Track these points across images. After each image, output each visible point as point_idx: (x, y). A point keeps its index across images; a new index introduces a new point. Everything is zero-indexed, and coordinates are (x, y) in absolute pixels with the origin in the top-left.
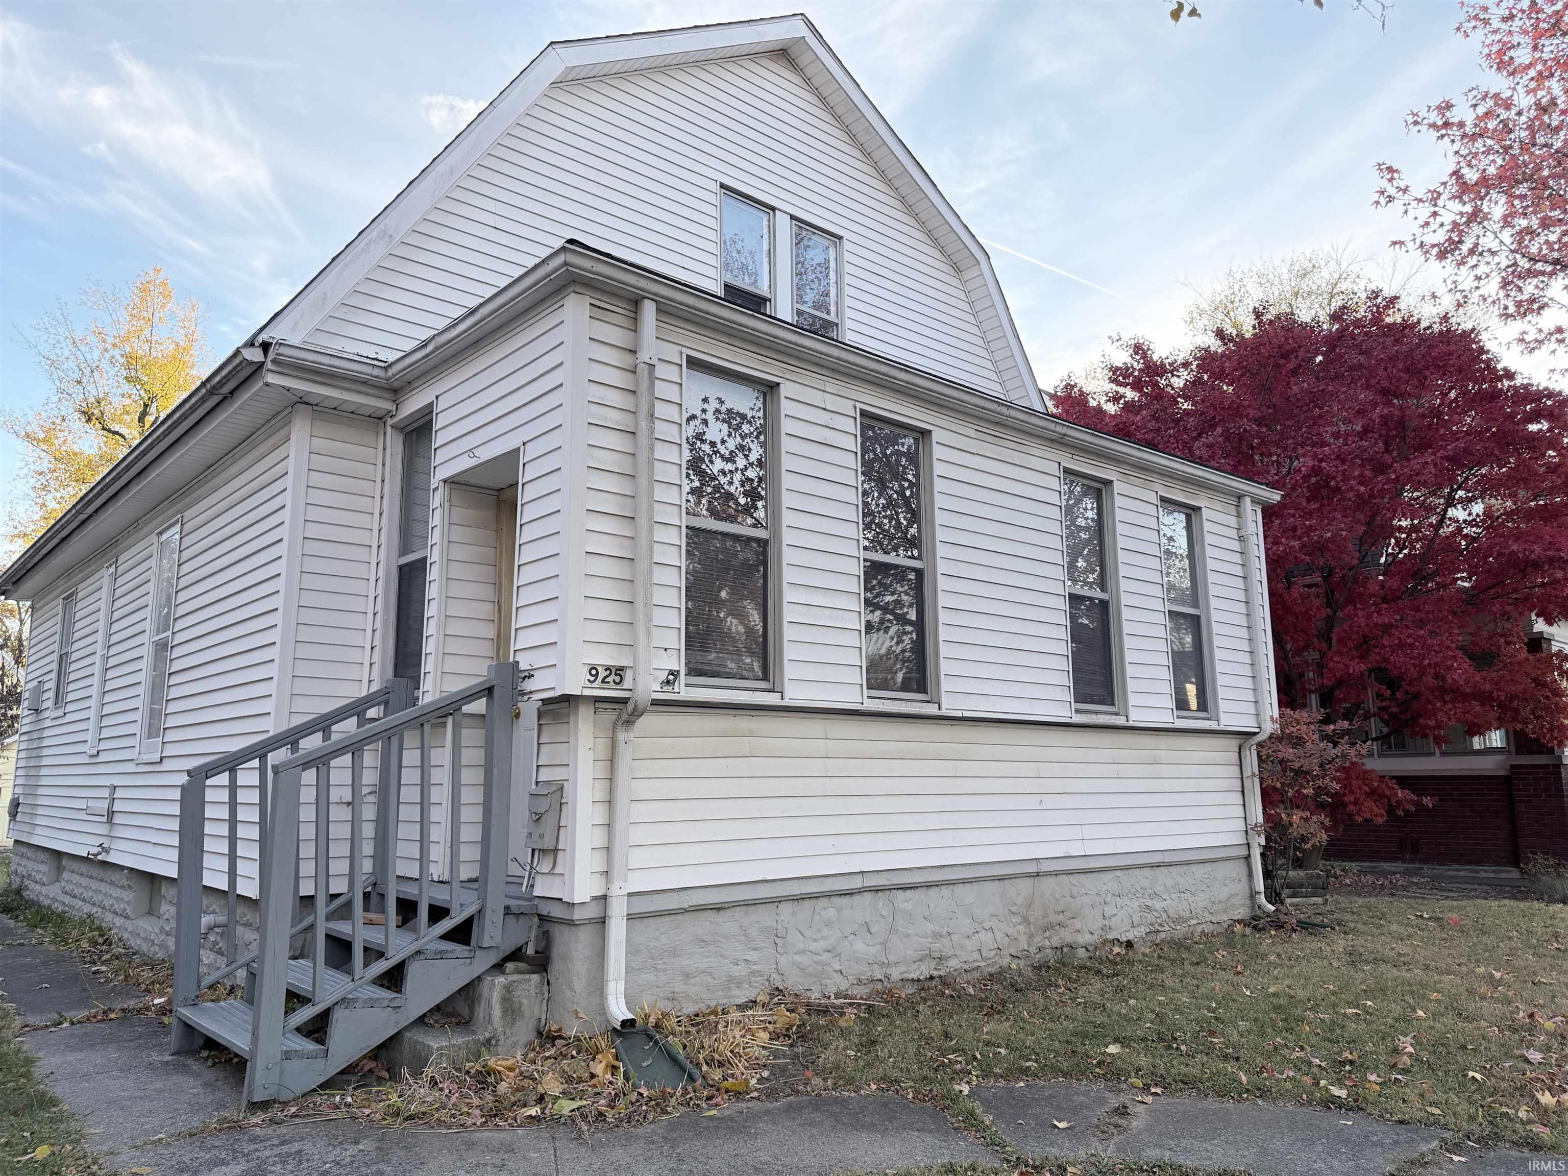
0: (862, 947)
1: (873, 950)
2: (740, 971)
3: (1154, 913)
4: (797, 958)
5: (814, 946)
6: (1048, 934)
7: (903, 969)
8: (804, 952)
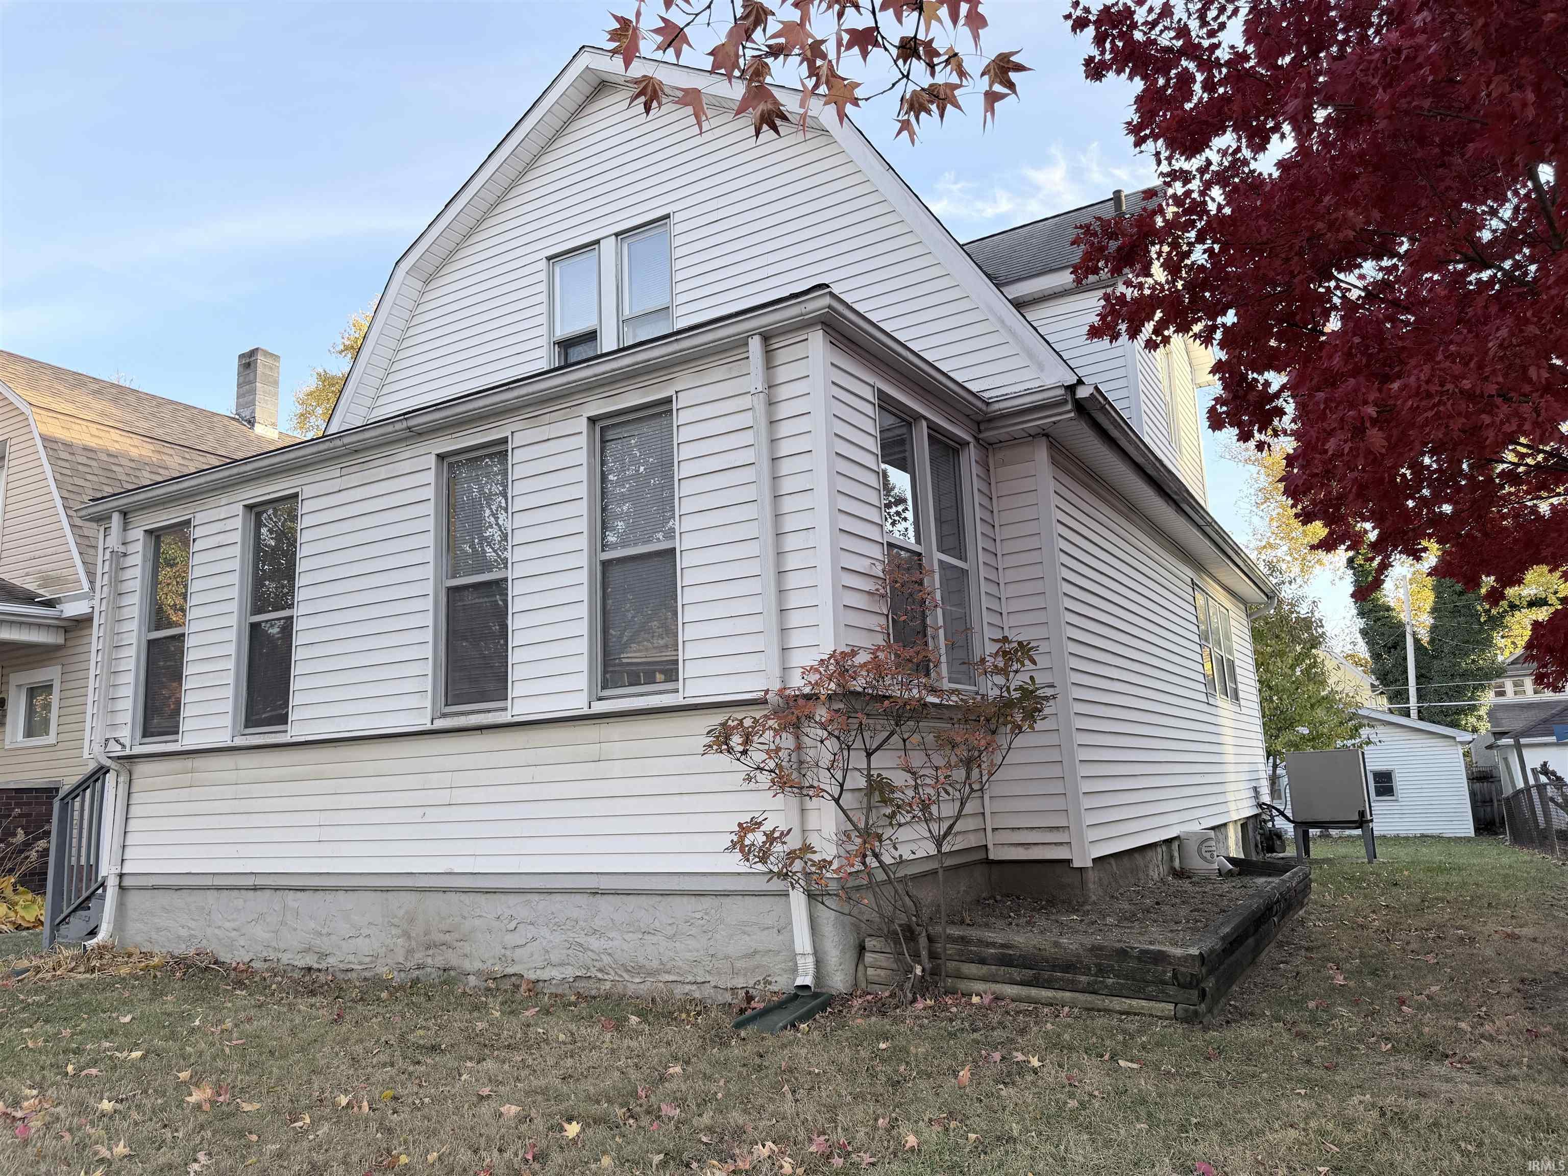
0: (260, 932)
1: (267, 936)
2: (184, 933)
3: (590, 953)
4: (216, 931)
5: (228, 925)
6: (431, 952)
7: (290, 956)
8: (219, 927)
